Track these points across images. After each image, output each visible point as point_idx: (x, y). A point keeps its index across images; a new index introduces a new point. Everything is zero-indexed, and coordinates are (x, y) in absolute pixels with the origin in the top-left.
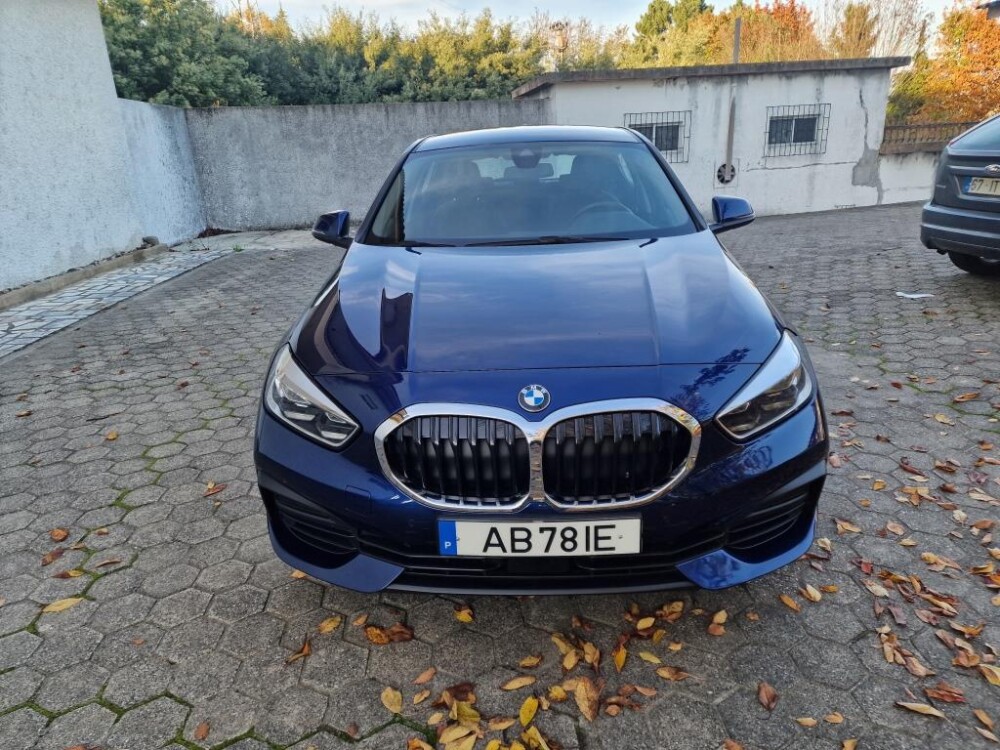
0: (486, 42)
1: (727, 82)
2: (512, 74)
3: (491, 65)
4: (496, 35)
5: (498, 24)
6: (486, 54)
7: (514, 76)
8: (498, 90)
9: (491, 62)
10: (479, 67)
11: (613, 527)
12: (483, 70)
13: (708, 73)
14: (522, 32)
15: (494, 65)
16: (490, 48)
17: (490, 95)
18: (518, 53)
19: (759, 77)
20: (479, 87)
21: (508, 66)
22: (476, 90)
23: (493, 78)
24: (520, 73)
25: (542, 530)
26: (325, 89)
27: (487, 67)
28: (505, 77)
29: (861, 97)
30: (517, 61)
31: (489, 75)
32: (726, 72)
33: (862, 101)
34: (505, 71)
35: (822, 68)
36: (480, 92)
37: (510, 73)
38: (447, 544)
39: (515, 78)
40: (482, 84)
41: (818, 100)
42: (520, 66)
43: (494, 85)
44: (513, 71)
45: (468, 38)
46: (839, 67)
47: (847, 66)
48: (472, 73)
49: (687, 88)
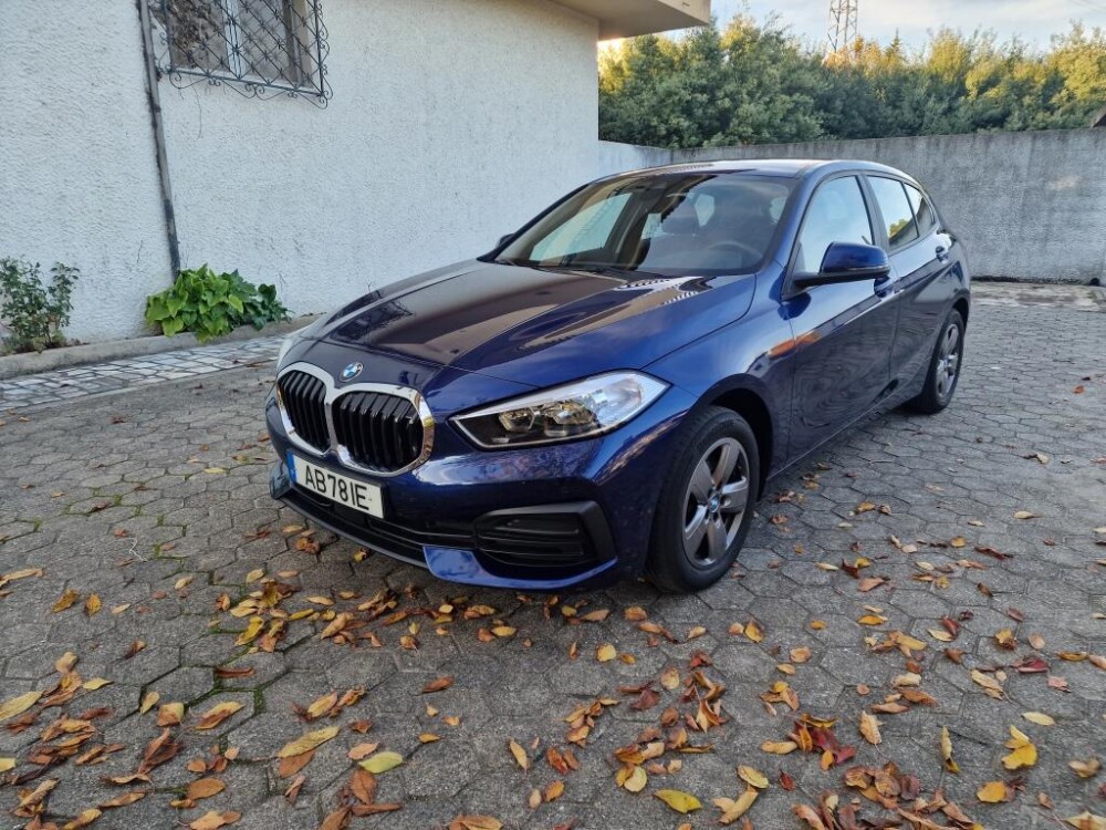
11: (365, 489)
25: (329, 477)
26: (906, 124)
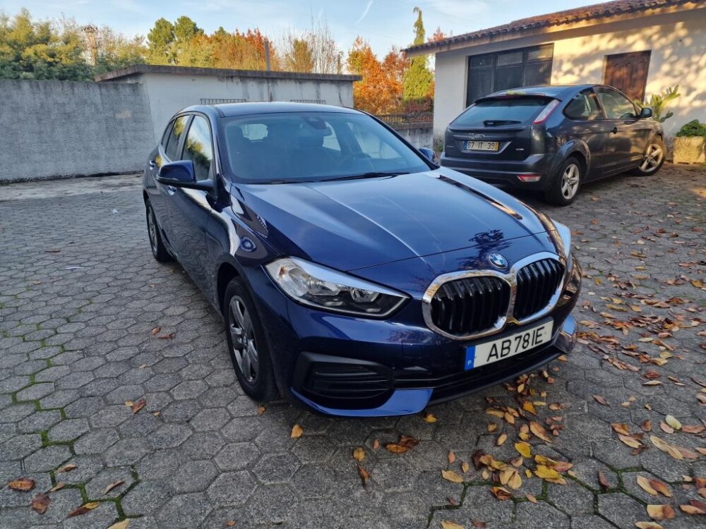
0: (28, 35)
1: (264, 82)
2: (57, 63)
3: (36, 54)
4: (36, 31)
5: (37, 21)
6: (30, 45)
7: (58, 64)
8: (46, 74)
9: (36, 51)
10: (24, 55)
11: (543, 328)
12: (29, 57)
13: (254, 76)
14: (59, 31)
15: (39, 54)
16: (32, 41)
17: (38, 78)
18: (59, 46)
19: (283, 81)
20: (26, 71)
21: (53, 56)
22: (24, 73)
23: (39, 64)
24: (64, 62)
25: (516, 338)
27: (33, 55)
28: (50, 64)
29: (340, 97)
30: (60, 53)
31: (35, 62)
32: (265, 75)
33: (341, 100)
34: (50, 60)
35: (318, 78)
36: (30, 75)
37: (55, 61)
38: (469, 362)
39: (59, 66)
40: (30, 68)
41: (318, 98)
42: (63, 56)
43: (41, 70)
44: (57, 60)
45: (11, 31)
46: (327, 78)
47: (331, 79)
48: (18, 59)
49: (240, 84)
